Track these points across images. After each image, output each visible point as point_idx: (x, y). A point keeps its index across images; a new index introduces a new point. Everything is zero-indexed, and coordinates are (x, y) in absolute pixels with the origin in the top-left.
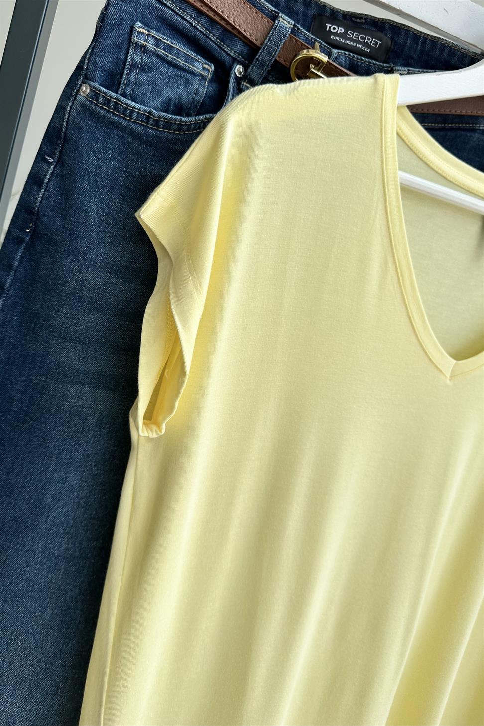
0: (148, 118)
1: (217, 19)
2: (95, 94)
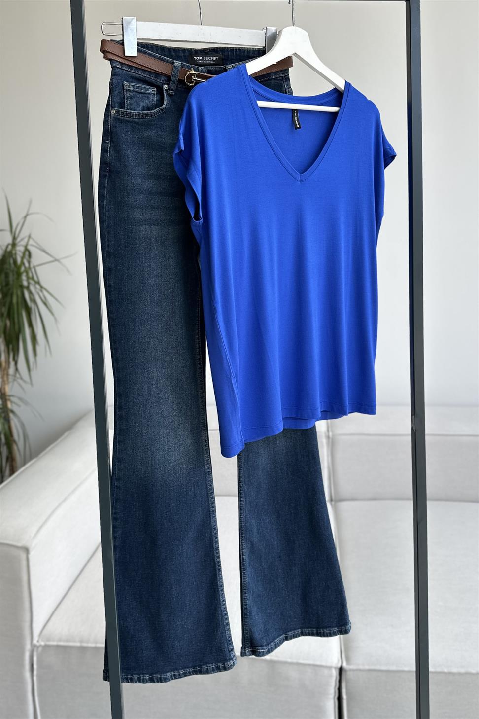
0: (139, 115)
1: (151, 71)
2: (118, 112)
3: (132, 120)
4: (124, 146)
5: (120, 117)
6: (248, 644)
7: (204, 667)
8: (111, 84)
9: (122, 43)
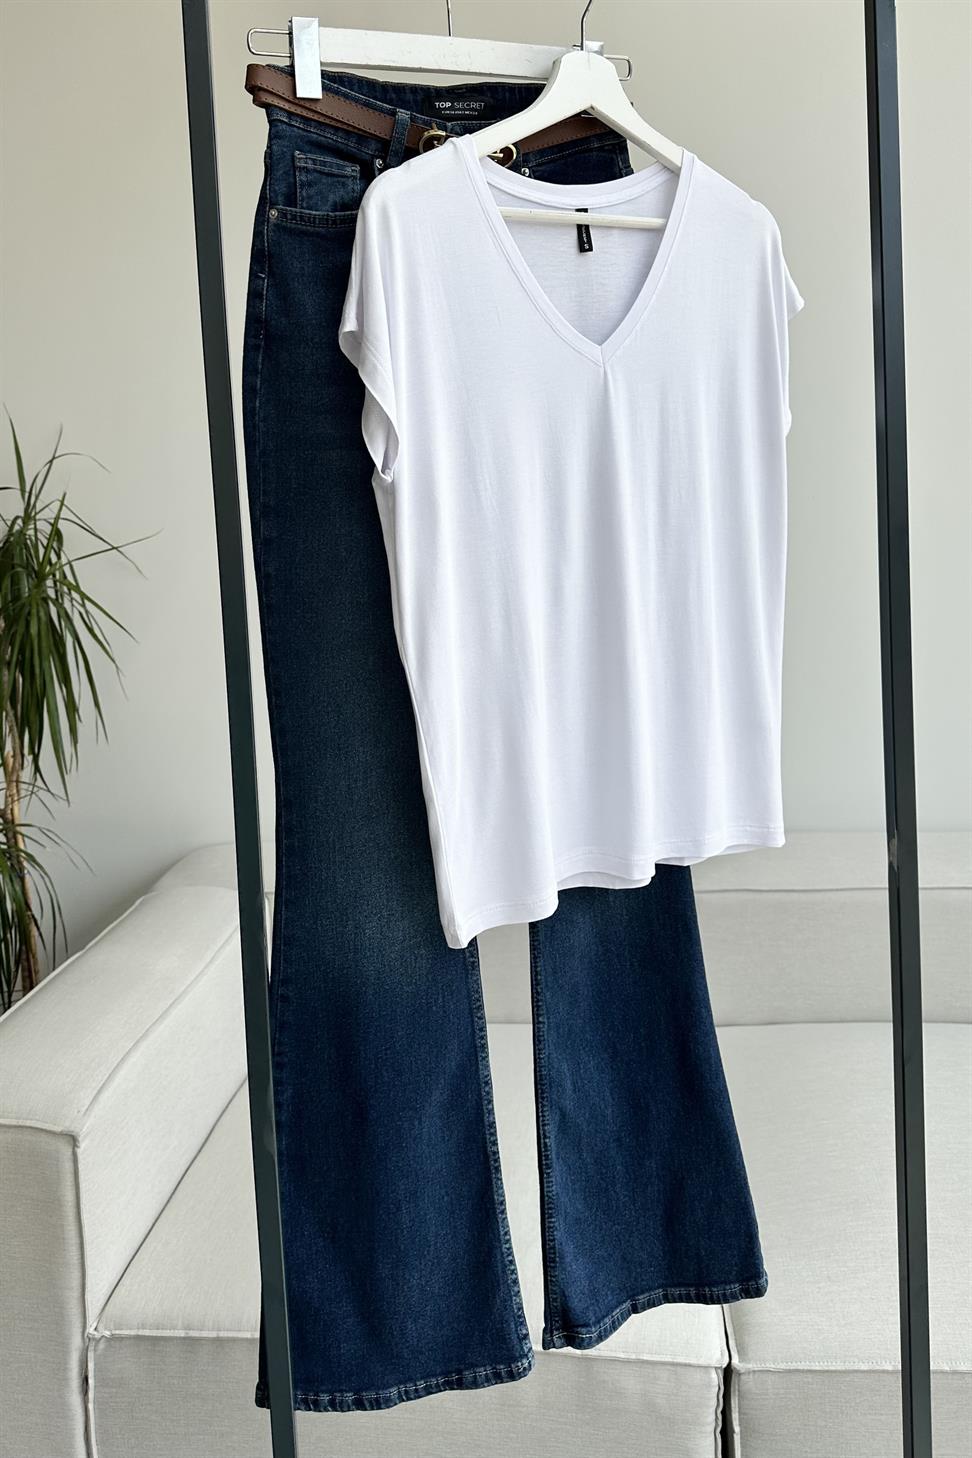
1: (350, 129)
2: (283, 214)
3: (312, 229)
5: (289, 225)
6: (557, 1321)
7: (468, 1375)
8: (269, 156)
9: (290, 71)
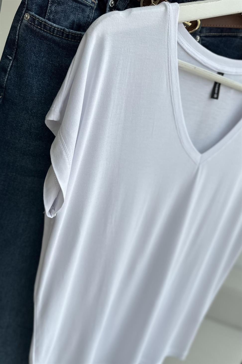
0: (63, 33)
2: (33, 19)
3: (50, 36)
4: (30, 71)
5: (35, 28)
